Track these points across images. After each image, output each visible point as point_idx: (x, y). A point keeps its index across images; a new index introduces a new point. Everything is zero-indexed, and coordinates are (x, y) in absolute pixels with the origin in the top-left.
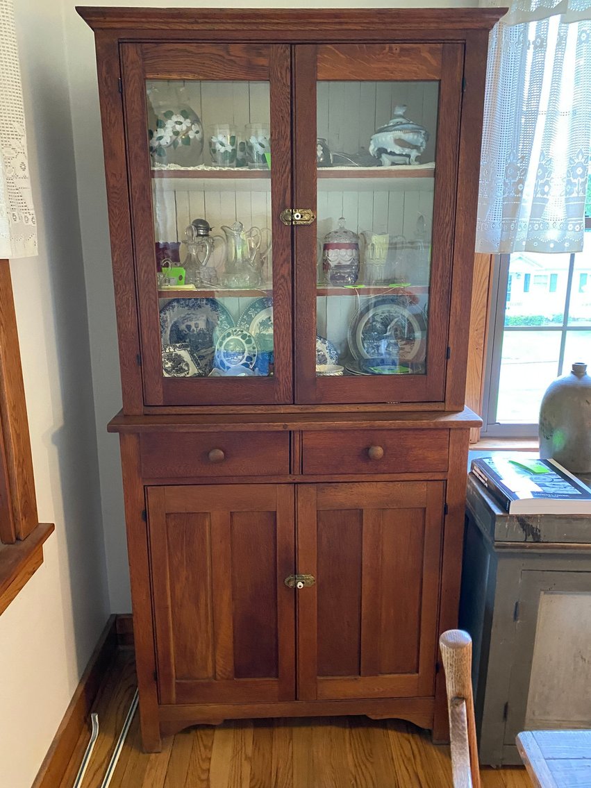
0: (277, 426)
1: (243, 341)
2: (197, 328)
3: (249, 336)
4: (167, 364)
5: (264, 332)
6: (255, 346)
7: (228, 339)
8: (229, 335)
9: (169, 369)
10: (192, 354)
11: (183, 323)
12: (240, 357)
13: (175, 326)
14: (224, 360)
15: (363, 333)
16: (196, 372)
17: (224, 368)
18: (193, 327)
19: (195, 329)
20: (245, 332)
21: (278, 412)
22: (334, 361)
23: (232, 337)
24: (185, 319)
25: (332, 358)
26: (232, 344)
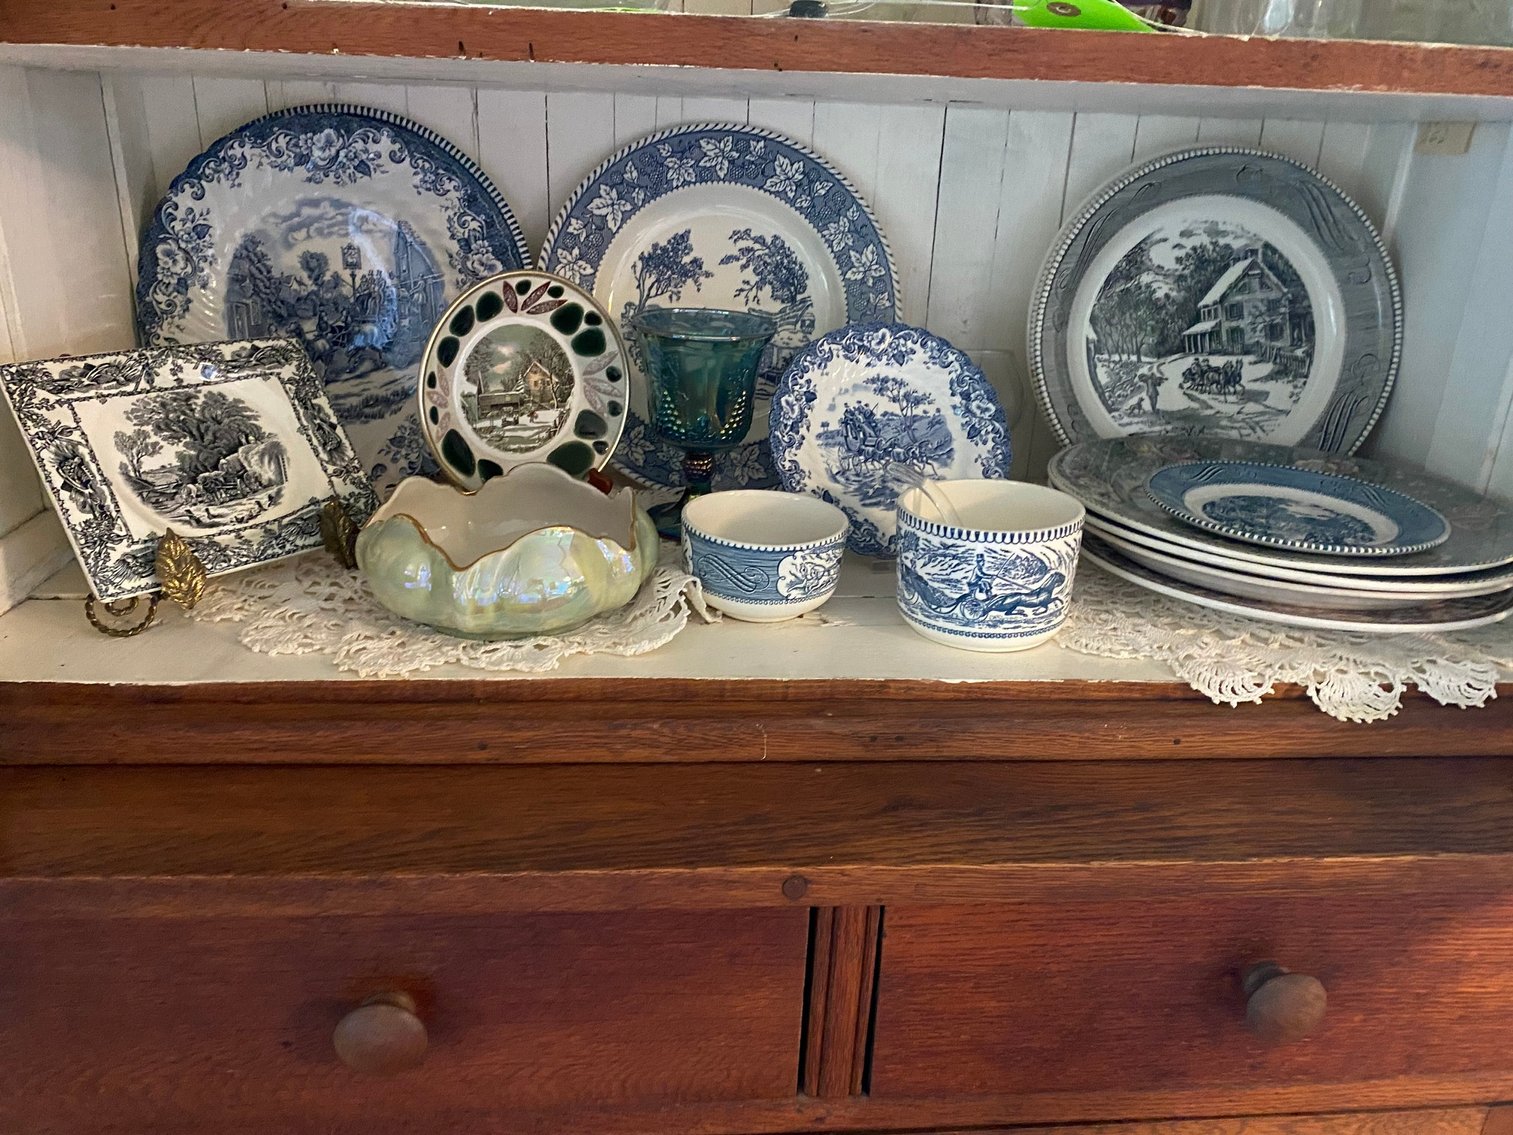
0: (744, 883)
1: (564, 341)
2: (355, 266)
3: (593, 319)
4: (155, 450)
5: (663, 302)
6: (618, 363)
7: (481, 330)
8: (489, 307)
9: (160, 482)
10: (303, 400)
11: (289, 246)
12: (549, 416)
13: (250, 253)
14: (467, 431)
15: (1093, 320)
16: (321, 491)
17: (468, 471)
18: (336, 265)
19: (346, 275)
20: (570, 297)
21: (742, 754)
22: (984, 450)
23: (504, 319)
24: (294, 224)
25: (973, 433)
26: (506, 351)
